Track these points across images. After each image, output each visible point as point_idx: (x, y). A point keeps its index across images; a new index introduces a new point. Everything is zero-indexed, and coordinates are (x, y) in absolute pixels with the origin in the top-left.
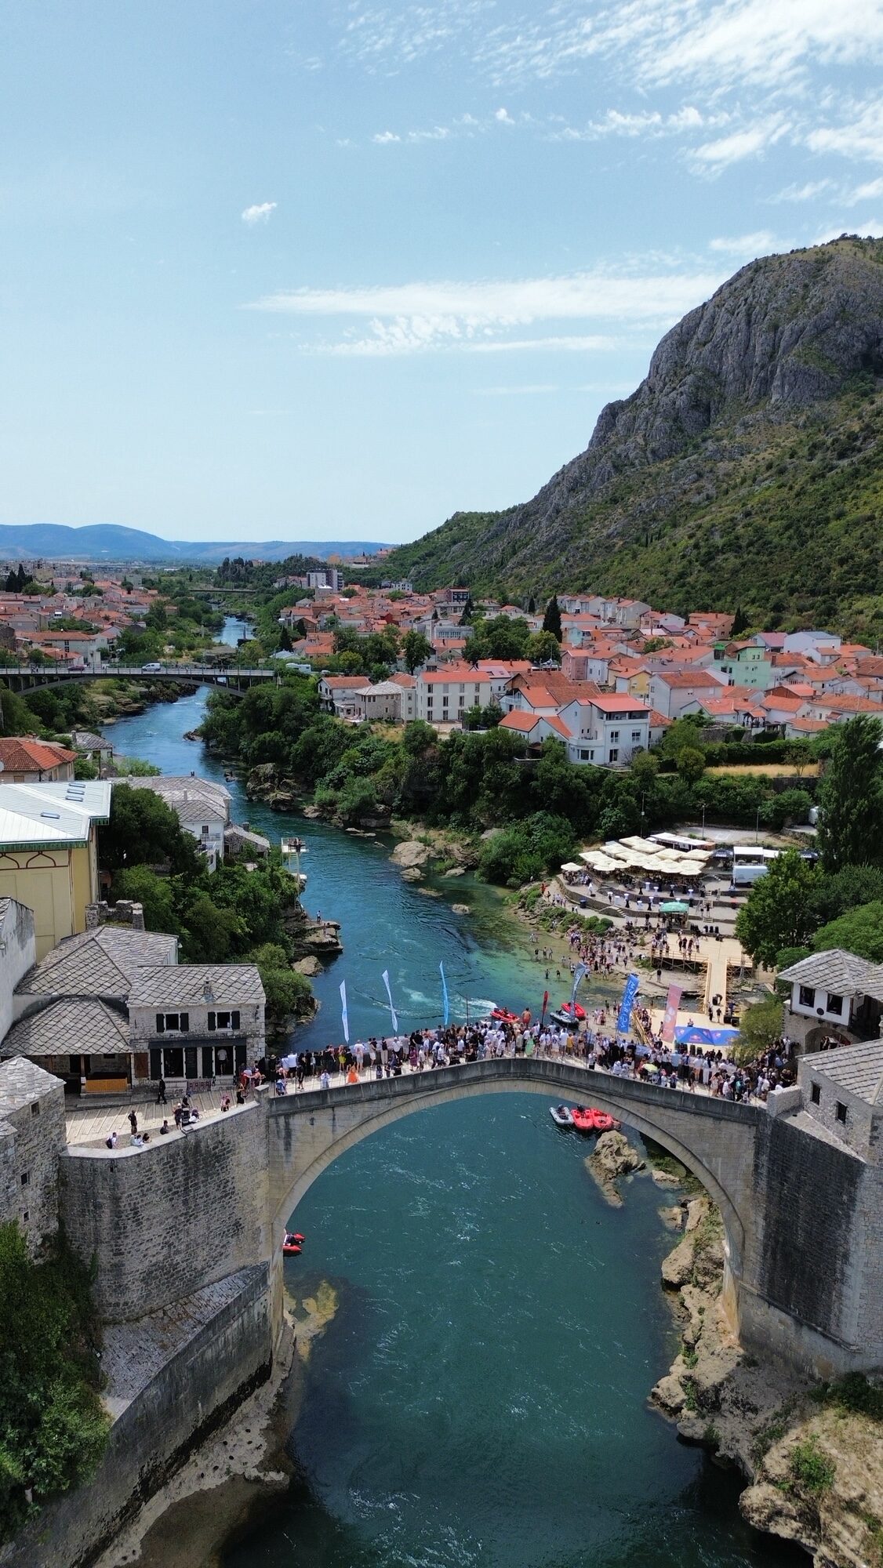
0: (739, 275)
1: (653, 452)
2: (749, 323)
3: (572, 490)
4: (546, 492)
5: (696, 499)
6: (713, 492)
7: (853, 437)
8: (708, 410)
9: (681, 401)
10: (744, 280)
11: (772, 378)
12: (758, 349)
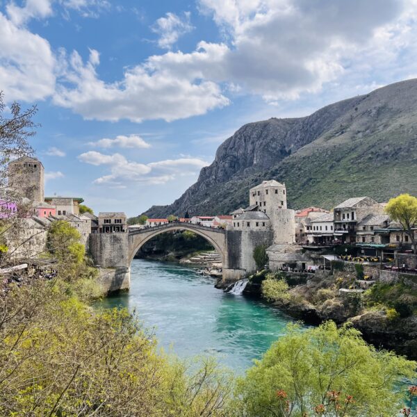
0: (241, 129)
1: (218, 180)
2: (245, 141)
3: (193, 193)
4: (184, 196)
5: (232, 191)
6: (237, 189)
7: (277, 170)
8: (234, 167)
9: (227, 165)
10: (243, 130)
11: (254, 157)
12: (249, 149)
